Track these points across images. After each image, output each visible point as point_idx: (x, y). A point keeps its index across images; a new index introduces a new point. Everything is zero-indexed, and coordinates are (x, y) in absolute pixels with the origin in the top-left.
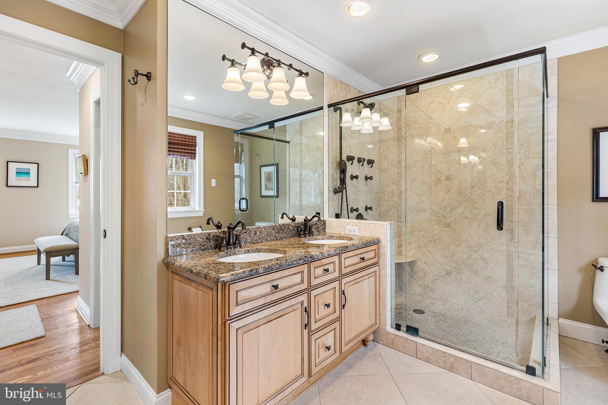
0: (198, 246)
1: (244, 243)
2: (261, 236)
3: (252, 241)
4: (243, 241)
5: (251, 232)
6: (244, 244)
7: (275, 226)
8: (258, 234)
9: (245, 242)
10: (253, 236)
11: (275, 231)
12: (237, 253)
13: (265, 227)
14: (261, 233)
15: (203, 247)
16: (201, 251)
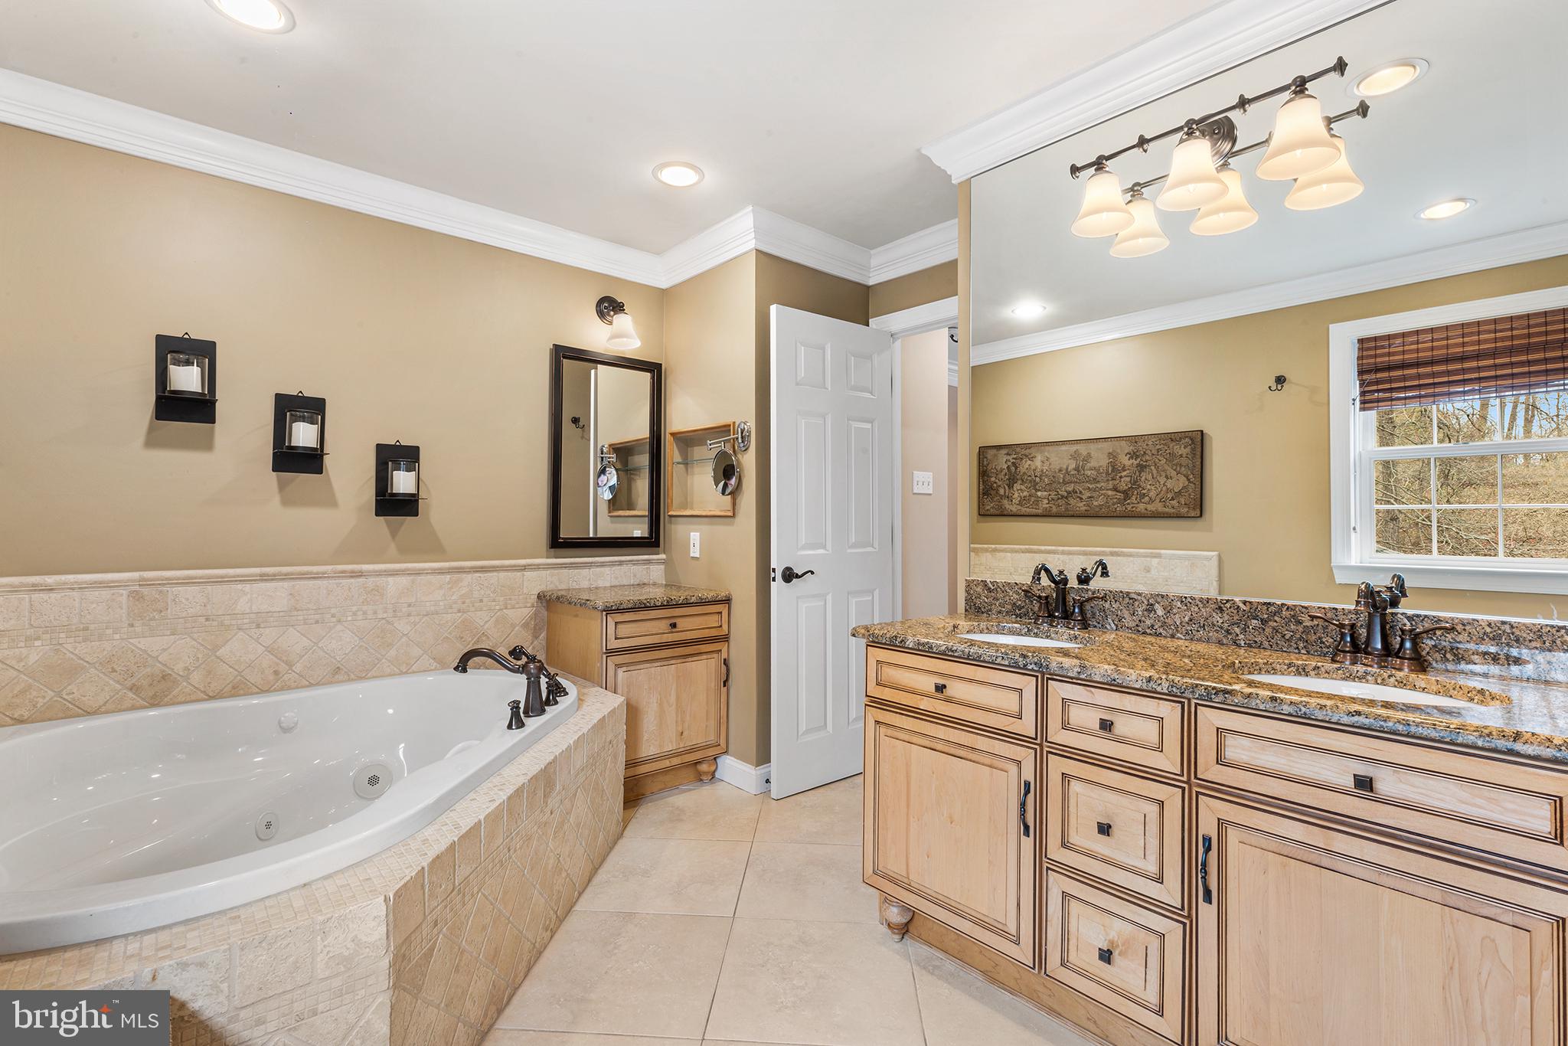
0: (1010, 607)
1: (1113, 625)
2: (1169, 621)
3: (1137, 625)
4: (1110, 620)
5: (1137, 603)
6: (1115, 628)
7: (1228, 601)
8: (1160, 612)
9: (1116, 622)
10: (1140, 613)
11: (1226, 617)
12: (1053, 635)
13: (1186, 598)
14: (1168, 611)
15: (1019, 610)
16: (1014, 616)
